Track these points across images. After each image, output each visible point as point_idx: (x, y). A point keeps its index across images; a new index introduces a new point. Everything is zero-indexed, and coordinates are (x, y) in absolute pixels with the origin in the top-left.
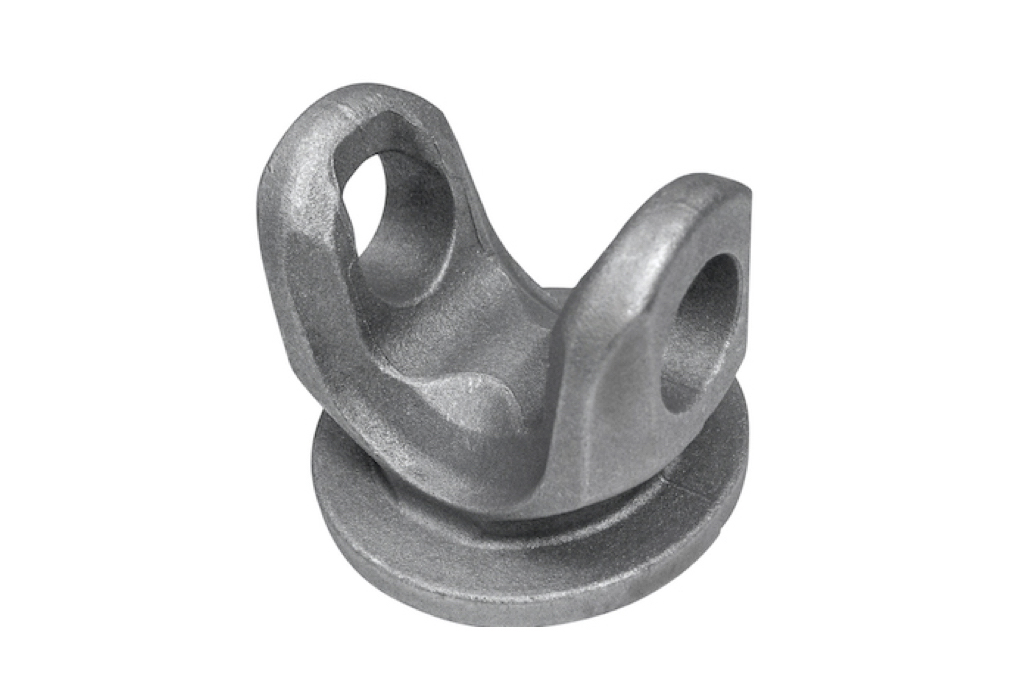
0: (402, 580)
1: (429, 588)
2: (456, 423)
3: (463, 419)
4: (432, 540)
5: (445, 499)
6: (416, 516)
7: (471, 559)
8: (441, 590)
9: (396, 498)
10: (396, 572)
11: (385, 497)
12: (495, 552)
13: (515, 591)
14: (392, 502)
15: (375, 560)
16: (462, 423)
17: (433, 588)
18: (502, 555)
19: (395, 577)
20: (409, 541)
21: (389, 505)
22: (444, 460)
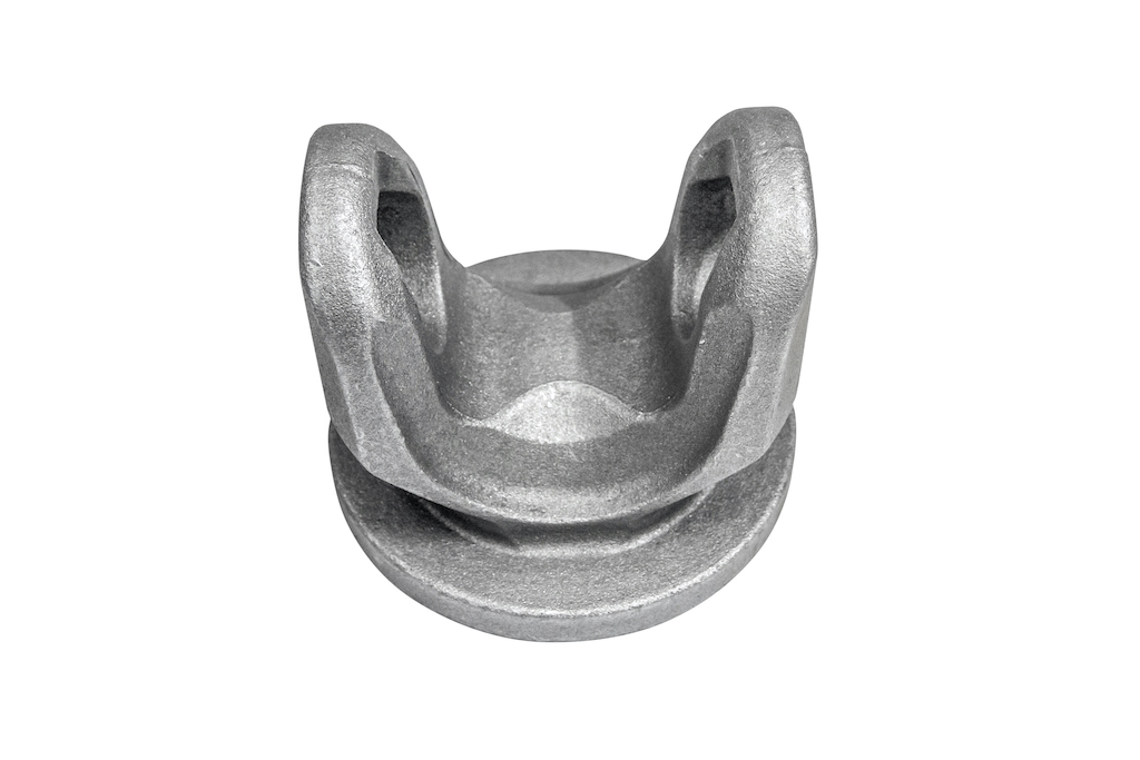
0: (590, 616)
1: (622, 608)
2: (551, 442)
3: (556, 434)
4: (582, 565)
5: (578, 519)
6: (546, 552)
7: (633, 561)
8: (635, 604)
9: (512, 545)
10: (580, 612)
11: (499, 549)
12: (649, 545)
13: (698, 567)
14: (510, 551)
15: (549, 612)
16: (558, 440)
17: (626, 605)
18: (658, 543)
19: (582, 617)
20: (564, 578)
21: (510, 556)
22: (553, 484)
